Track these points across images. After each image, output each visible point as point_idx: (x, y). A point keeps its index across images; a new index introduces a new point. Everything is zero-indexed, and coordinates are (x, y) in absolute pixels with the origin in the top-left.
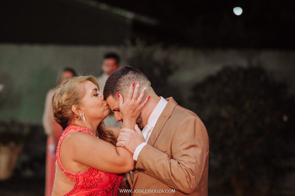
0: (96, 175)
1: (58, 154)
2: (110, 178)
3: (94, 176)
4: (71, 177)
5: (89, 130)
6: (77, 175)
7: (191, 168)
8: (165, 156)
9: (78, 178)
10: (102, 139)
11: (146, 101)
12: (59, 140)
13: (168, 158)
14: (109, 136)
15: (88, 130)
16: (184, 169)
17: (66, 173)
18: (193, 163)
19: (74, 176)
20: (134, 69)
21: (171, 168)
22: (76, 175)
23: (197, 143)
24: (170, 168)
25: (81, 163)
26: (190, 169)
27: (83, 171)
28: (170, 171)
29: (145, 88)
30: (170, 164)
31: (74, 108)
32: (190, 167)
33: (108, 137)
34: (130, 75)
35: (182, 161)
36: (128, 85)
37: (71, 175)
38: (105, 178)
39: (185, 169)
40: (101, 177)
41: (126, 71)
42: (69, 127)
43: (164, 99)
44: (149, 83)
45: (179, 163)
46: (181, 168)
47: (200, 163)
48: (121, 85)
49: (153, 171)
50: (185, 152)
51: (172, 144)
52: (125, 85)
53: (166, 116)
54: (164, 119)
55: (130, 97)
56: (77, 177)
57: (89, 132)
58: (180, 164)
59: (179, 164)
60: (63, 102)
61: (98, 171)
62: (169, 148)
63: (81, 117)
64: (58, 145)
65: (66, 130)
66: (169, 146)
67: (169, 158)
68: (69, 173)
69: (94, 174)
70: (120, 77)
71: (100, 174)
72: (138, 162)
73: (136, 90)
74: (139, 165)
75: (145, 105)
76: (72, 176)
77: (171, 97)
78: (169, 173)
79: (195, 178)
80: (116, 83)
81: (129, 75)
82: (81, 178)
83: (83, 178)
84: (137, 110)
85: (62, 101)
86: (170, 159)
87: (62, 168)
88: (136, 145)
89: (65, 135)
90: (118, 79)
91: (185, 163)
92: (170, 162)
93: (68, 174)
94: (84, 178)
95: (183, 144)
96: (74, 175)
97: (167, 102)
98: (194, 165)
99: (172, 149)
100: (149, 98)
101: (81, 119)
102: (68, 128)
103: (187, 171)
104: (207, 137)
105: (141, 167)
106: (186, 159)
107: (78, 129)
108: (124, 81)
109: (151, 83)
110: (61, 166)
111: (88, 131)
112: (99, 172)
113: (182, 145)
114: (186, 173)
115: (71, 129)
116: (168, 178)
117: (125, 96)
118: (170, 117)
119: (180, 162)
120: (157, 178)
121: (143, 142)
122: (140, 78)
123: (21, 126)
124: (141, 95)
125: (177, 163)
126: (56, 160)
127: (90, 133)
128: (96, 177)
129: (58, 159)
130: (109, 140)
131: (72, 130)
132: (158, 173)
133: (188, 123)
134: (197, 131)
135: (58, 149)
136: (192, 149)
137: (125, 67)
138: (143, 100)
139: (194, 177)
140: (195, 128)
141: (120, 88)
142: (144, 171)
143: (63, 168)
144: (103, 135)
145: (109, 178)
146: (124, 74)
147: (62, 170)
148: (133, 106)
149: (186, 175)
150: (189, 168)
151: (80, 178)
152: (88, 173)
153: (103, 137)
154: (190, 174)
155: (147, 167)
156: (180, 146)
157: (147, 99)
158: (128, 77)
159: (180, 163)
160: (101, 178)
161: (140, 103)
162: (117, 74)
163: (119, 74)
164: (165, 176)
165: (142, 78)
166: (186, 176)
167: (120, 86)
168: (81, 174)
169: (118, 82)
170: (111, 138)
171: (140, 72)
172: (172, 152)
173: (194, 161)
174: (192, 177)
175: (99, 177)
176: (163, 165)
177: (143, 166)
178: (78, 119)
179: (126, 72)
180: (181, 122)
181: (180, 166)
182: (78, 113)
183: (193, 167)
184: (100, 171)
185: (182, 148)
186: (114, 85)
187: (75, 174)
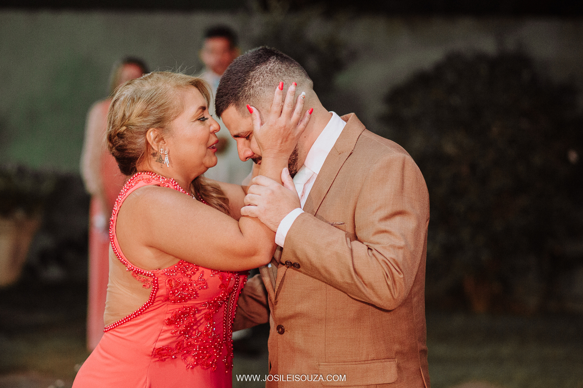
0: (194, 273)
1: (113, 232)
2: (223, 278)
3: (191, 277)
4: (142, 279)
5: (177, 183)
6: (154, 274)
7: (396, 259)
8: (342, 234)
9: (157, 280)
10: (202, 201)
11: (306, 119)
12: (115, 204)
13: (346, 239)
14: (214, 195)
15: (175, 183)
16: (381, 261)
17: (132, 270)
18: (400, 248)
19: (148, 276)
20: (280, 53)
21: (355, 260)
22: (152, 274)
23: (407, 207)
24: (351, 259)
25: (162, 251)
26: (394, 260)
27: (167, 266)
28: (351, 265)
29: (303, 93)
30: (352, 250)
31: (151, 135)
32: (393, 256)
33: (212, 196)
34: (273, 65)
35: (378, 243)
36: (269, 86)
37: (142, 273)
38: (213, 281)
39: (383, 261)
40: (205, 277)
41: (263, 57)
42: (136, 176)
43: (338, 116)
44: (309, 82)
45: (369, 248)
46: (374, 258)
47: (412, 246)
48: (255, 84)
49: (316, 268)
50: (383, 226)
51: (355, 208)
52: (263, 84)
53: (342, 152)
54: (340, 158)
55: (276, 112)
56: (155, 277)
57: (176, 187)
58: (371, 249)
59: (369, 250)
60: (133, 118)
61: (197, 266)
62: (350, 217)
63: (162, 155)
64: (112, 212)
65: (129, 183)
66: (350, 212)
67: (348, 239)
68: (138, 271)
69: (190, 272)
70: (252, 68)
71: (203, 272)
72: (285, 250)
73: (289, 99)
74: (287, 256)
75: (306, 127)
76: (145, 276)
77: (353, 114)
78: (349, 270)
79: (404, 277)
80: (245, 80)
81: (271, 65)
82: (163, 282)
83: (167, 280)
84: (291, 137)
85: (131, 114)
86: (351, 241)
87: (123, 260)
88: (282, 216)
89: (127, 194)
90: (248, 72)
91: (385, 248)
92: (350, 247)
93: (136, 273)
94: (169, 281)
95: (380, 208)
96: (148, 274)
97: (345, 123)
98: (401, 251)
99: (355, 219)
100: (311, 113)
101: (161, 160)
102: (133, 178)
103: (387, 264)
104: (427, 195)
105: (293, 260)
106: (383, 239)
107: (153, 181)
108: (262, 77)
109: (314, 84)
110: (121, 257)
111: (175, 185)
112: (201, 269)
113: (376, 210)
114: (385, 269)
115: (139, 181)
116: (349, 281)
117: (263, 108)
118: (351, 154)
119: (371, 246)
120: (326, 281)
121: (296, 208)
122: (294, 72)
123: (38, 177)
124: (299, 107)
125: (366, 248)
126: (110, 244)
127: (179, 189)
128: (195, 278)
129: (113, 243)
130: (216, 202)
131: (141, 183)
132: (327, 271)
133: (388, 166)
134: (407, 183)
135: (112, 221)
136: (398, 219)
137: (261, 49)
138: (302, 117)
139: (402, 276)
140: (403, 176)
141: (252, 91)
142: (299, 266)
143: (126, 259)
144: (203, 192)
145: (220, 278)
146: (262, 62)
147: (124, 264)
148: (284, 130)
149: (385, 273)
150: (391, 258)
151: (160, 280)
152: (178, 269)
153: (203, 196)
154: (394, 270)
155: (304, 260)
156: (374, 212)
157: (308, 114)
158: (269, 69)
159: (373, 249)
160: (204, 279)
161: (297, 124)
162: (246, 61)
163: (251, 62)
164: (343, 276)
165: (297, 72)
166: (385, 275)
167: (253, 87)
168: (162, 273)
169: (250, 79)
170: (220, 198)
171: (292, 60)
172: (356, 225)
173: (402, 243)
174: (398, 276)
175: (201, 278)
176: (337, 253)
177: (297, 258)
178: (156, 160)
179: (265, 59)
180: (376, 163)
181: (373, 255)
182: (158, 146)
183: (399, 256)
184: (201, 267)
185: (377, 219)
186: (240, 85)
187: (150, 273)
